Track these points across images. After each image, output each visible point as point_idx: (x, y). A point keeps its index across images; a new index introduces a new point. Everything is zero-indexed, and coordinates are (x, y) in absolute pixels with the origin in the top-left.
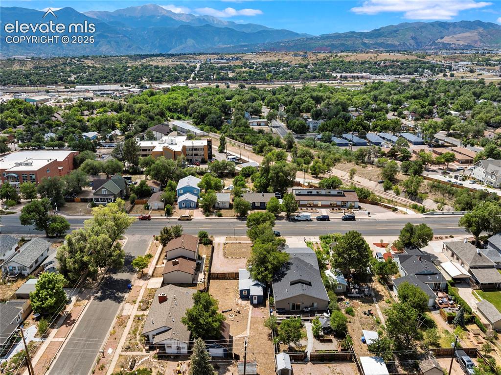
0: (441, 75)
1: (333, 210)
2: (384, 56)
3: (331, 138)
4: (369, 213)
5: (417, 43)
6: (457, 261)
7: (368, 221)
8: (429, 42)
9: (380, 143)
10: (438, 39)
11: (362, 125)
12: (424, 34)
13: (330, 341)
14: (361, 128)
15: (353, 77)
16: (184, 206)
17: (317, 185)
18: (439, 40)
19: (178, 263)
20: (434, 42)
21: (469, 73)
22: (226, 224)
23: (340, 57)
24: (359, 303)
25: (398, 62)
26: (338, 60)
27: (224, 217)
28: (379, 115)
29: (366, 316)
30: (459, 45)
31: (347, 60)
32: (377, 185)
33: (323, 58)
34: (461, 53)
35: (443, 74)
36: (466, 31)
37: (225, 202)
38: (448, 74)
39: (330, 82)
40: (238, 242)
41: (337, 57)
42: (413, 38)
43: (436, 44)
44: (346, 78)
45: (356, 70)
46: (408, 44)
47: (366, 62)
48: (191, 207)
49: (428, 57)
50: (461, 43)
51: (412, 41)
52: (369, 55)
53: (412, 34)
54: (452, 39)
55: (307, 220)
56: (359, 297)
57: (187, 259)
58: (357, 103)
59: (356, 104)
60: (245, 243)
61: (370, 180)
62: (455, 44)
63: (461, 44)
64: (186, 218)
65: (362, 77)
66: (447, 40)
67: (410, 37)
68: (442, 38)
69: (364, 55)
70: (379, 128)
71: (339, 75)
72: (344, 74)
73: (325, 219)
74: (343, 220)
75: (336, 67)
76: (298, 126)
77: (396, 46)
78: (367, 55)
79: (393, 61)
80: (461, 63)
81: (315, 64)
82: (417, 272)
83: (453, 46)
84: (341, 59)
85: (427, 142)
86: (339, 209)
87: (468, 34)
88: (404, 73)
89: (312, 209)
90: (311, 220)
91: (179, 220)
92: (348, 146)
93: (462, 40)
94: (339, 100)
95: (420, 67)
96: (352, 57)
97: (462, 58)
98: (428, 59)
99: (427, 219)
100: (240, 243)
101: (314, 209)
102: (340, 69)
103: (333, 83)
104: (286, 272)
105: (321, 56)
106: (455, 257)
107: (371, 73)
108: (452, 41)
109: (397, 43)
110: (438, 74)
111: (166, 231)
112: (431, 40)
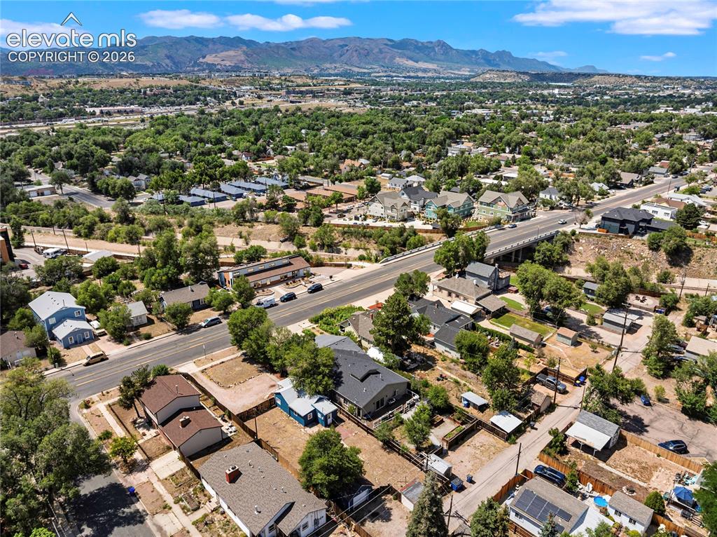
0: (228, 103)
1: (287, 284)
2: (145, 81)
3: (179, 197)
4: (331, 277)
5: (174, 63)
6: (457, 298)
7: (336, 286)
8: (190, 62)
9: (242, 194)
10: (199, 58)
11: (207, 175)
12: (180, 52)
13: (442, 421)
14: (207, 178)
15: (119, 112)
16: (73, 342)
17: (233, 261)
18: (201, 60)
19: (190, 421)
20: (195, 63)
21: (257, 99)
22: (171, 345)
23: (84, 84)
24: (422, 372)
25: (169, 89)
26: (81, 88)
27: (155, 338)
28: (213, 159)
29: (440, 382)
30: (225, 66)
31: (97, 88)
32: (280, 245)
33: (58, 86)
34: (237, 76)
35: (231, 101)
36: (230, 50)
37: (140, 316)
38: (237, 101)
39: (90, 121)
40: (218, 362)
41: (79, 85)
42: (168, 57)
43: (199, 65)
44: (109, 114)
45: (117, 102)
46: (164, 65)
47: (125, 90)
48: (84, 340)
49: (203, 81)
50: (228, 63)
51: (168, 61)
52: (124, 80)
53: (166, 52)
54: (216, 59)
55: (272, 306)
56: (416, 367)
57: (194, 410)
58: (169, 146)
59: (168, 148)
60: (229, 360)
61: (269, 241)
62: (221, 65)
63: (227, 65)
64: (99, 359)
65: (132, 111)
66: (210, 59)
67: (163, 55)
68: (204, 57)
69: (118, 80)
70: (227, 176)
71: (97, 110)
72: (105, 109)
73: (291, 297)
74: (311, 293)
75: (86, 99)
76: (122, 187)
77: (148, 68)
78: (121, 80)
79: (162, 88)
80: (244, 88)
81: (49, 96)
82: (446, 321)
83: (219, 67)
84: (86, 87)
85: (291, 185)
86: (294, 282)
87: (231, 53)
88: (184, 103)
89: (263, 291)
90: (276, 305)
91: (88, 364)
92: (204, 204)
93: (228, 60)
94: (144, 145)
95: (200, 94)
96: (102, 84)
97: (241, 82)
98: (203, 84)
99: (387, 267)
100: (223, 362)
101: (265, 290)
102: (93, 101)
103: (94, 122)
104: (339, 370)
105: (55, 82)
106: (454, 295)
107: (140, 105)
108: (217, 61)
109: (150, 64)
110: (225, 102)
111: (128, 383)
112: (191, 60)
